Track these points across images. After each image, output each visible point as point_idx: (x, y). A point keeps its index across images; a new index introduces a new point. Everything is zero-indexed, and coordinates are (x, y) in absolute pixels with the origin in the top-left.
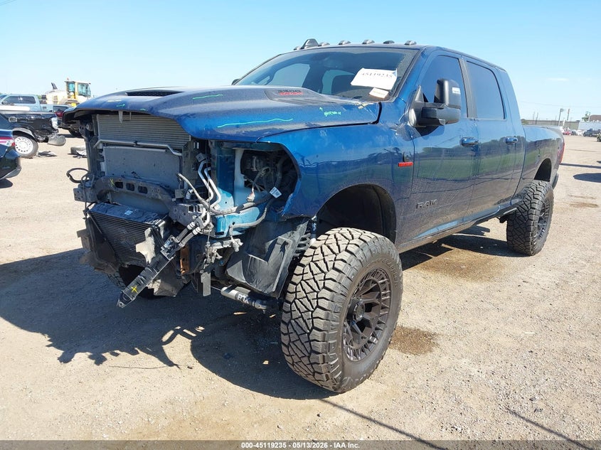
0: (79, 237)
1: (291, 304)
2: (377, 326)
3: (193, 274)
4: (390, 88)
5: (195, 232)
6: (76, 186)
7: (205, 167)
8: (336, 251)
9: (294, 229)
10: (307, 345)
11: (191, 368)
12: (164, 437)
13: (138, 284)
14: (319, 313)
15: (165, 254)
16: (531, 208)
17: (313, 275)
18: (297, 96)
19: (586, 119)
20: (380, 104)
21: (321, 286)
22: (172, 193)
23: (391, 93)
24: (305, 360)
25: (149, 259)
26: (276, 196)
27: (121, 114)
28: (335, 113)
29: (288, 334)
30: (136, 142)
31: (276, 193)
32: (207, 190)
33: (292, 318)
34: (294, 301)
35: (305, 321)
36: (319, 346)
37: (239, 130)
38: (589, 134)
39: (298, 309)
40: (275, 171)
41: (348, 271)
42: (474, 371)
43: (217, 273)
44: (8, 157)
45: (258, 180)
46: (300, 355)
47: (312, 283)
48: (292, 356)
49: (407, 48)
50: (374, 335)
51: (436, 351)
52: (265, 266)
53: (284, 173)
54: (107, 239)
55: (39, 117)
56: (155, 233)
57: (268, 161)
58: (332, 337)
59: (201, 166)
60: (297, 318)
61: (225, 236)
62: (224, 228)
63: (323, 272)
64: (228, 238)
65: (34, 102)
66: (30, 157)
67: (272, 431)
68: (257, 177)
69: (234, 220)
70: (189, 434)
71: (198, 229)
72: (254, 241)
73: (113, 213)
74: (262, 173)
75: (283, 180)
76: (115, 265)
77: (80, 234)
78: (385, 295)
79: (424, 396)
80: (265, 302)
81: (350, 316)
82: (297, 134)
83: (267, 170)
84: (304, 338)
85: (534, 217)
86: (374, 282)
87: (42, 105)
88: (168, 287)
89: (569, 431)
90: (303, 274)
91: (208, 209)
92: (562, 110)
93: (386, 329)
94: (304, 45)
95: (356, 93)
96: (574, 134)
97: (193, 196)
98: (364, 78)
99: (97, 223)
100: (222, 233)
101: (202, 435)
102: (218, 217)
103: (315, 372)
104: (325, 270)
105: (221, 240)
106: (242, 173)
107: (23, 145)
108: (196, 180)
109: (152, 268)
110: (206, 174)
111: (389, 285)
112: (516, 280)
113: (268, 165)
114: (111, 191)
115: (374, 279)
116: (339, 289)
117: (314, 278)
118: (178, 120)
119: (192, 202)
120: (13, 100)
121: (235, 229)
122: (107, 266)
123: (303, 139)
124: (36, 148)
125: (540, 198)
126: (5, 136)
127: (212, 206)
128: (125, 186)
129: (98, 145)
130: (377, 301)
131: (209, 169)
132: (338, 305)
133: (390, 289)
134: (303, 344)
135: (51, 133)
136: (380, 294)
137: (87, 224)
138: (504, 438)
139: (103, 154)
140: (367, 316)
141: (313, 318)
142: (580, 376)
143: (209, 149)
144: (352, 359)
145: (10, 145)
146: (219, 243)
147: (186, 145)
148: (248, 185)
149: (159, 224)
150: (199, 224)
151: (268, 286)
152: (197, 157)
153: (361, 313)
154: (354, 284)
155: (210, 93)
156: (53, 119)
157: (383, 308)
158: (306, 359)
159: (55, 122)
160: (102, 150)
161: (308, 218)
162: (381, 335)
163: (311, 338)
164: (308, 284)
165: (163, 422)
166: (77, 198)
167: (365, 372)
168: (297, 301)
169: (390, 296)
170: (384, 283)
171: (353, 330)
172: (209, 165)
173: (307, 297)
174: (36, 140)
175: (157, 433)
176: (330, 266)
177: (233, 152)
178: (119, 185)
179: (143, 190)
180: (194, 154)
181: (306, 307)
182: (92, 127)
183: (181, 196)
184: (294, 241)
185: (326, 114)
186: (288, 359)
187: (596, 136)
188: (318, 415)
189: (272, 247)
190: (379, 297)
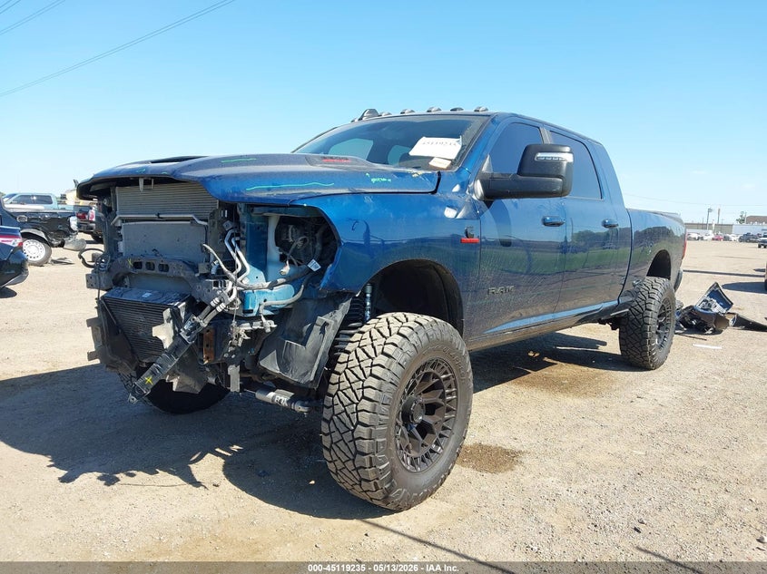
0: (88, 326)
1: (333, 397)
2: (442, 432)
3: (219, 364)
4: (453, 156)
5: (219, 309)
6: (89, 271)
7: (232, 236)
8: (387, 334)
9: (336, 307)
10: (351, 445)
11: (217, 486)
12: (177, 557)
13: (154, 373)
14: (365, 405)
15: (186, 338)
16: (646, 309)
17: (359, 362)
18: (343, 164)
19: (741, 221)
20: (439, 173)
21: (367, 373)
22: (195, 268)
23: (453, 163)
24: (350, 465)
25: (167, 345)
26: (315, 270)
27: (141, 182)
28: (384, 180)
29: (330, 433)
30: (158, 214)
31: (314, 266)
32: (234, 261)
33: (334, 414)
34: (337, 394)
35: (348, 416)
36: (365, 445)
37: (271, 193)
38: (747, 238)
39: (341, 402)
40: (314, 241)
41: (400, 357)
42: (563, 489)
43: (248, 365)
44: (13, 261)
45: (294, 250)
46: (344, 459)
47: (358, 371)
48: (334, 460)
49: (476, 114)
50: (437, 444)
51: (518, 468)
52: (302, 351)
53: (324, 245)
54: (122, 331)
55: (55, 216)
56: (175, 315)
57: (306, 231)
58: (381, 434)
59: (229, 234)
60: (340, 414)
61: (254, 314)
62: (254, 305)
63: (370, 357)
64: (258, 318)
65: (51, 203)
66: (40, 264)
67: (308, 550)
68: (293, 247)
69: (266, 296)
70: (207, 553)
71: (223, 305)
72: (291, 324)
73: (130, 296)
74: (299, 243)
75: (322, 252)
76: (131, 362)
77: (90, 322)
78: (450, 394)
79: (498, 515)
80: (306, 403)
81: (406, 416)
82: (336, 198)
83: (305, 240)
84: (348, 437)
85: (650, 321)
86: (435, 376)
87: (60, 206)
88: (189, 381)
89: (670, 553)
90: (348, 361)
91: (235, 284)
92: (710, 210)
93: (453, 436)
94: (363, 116)
95: (416, 162)
96: (726, 239)
97: (219, 270)
98: (424, 147)
99: (111, 310)
100: (251, 311)
101: (224, 555)
102: (247, 292)
103: (361, 480)
104: (373, 356)
105: (251, 320)
106: (277, 245)
107: (33, 250)
108: (224, 254)
109: (169, 354)
110: (234, 244)
111: (455, 381)
112: (629, 395)
113: (305, 234)
114: (129, 274)
115: (435, 371)
116: (388, 376)
117: (360, 366)
118: (203, 182)
119: (218, 278)
120: (25, 199)
121: (266, 308)
122: (121, 364)
123: (344, 204)
124: (49, 254)
125: (657, 298)
126: (11, 234)
127: (240, 279)
128: (144, 266)
129: (116, 222)
130: (440, 401)
131: (237, 239)
132: (387, 395)
133: (456, 387)
134: (346, 444)
135: (68, 235)
136: (444, 393)
137: (98, 312)
138: (589, 559)
139: (122, 232)
140: (429, 419)
141: (357, 411)
142: (693, 495)
143: (237, 217)
144: (409, 468)
145: (16, 245)
146: (248, 324)
147: (213, 213)
148: (283, 259)
149: (179, 305)
150: (223, 299)
151: (305, 374)
152: (224, 225)
153: (420, 414)
154: (408, 372)
155: (241, 157)
156: (71, 219)
157: (449, 410)
158: (350, 463)
159: (74, 222)
160: (120, 227)
161: (352, 294)
162: (447, 444)
163: (356, 435)
164: (353, 372)
165: (177, 541)
166: (90, 286)
167: (425, 486)
168: (340, 392)
169: (457, 395)
170: (447, 379)
171: (411, 435)
172: (238, 235)
173: (351, 387)
174: (49, 244)
175: (169, 553)
176: (379, 350)
177: (266, 219)
178: (137, 265)
179: (164, 268)
180: (221, 223)
181: (350, 399)
182: (110, 202)
183: (206, 271)
184: (336, 321)
185: (373, 180)
186: (331, 466)
187: (755, 242)
188: (366, 535)
189: (310, 329)
190: (443, 396)
